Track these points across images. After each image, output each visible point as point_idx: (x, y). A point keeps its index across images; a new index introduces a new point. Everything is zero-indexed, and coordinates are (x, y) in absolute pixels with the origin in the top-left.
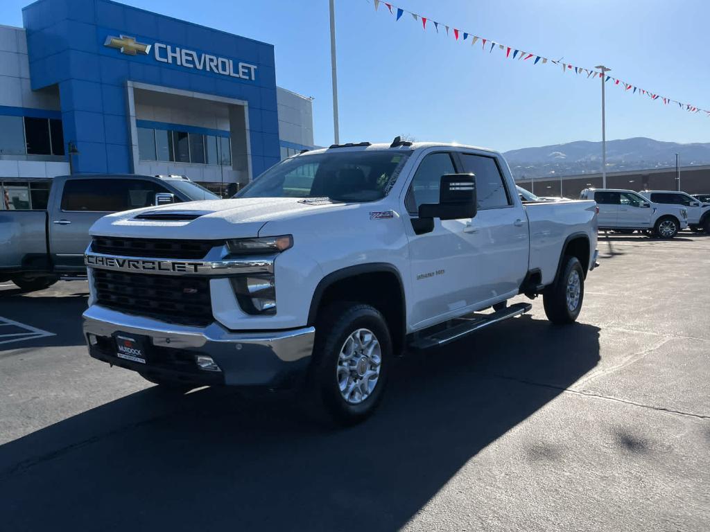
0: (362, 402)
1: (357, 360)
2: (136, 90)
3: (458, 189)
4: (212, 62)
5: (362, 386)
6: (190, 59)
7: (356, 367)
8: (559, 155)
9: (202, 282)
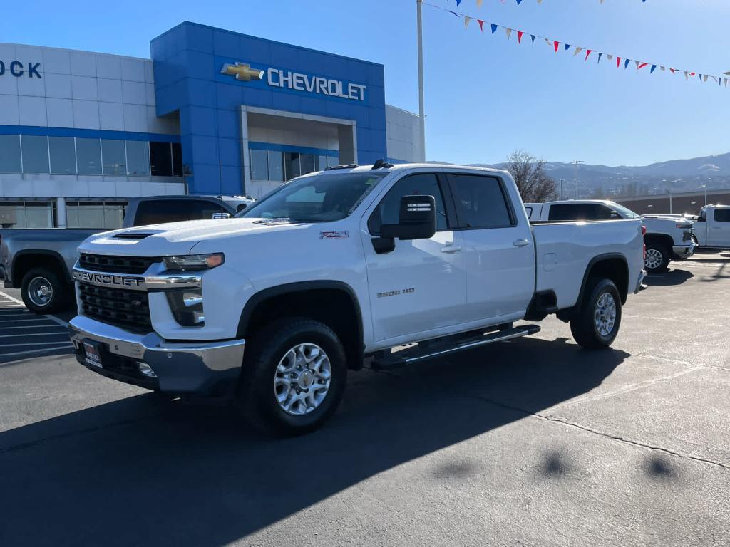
0: (307, 415)
1: (299, 374)
2: (249, 114)
3: (415, 210)
4: (322, 85)
5: (307, 400)
6: (301, 82)
7: (298, 379)
8: (711, 167)
9: (142, 296)
